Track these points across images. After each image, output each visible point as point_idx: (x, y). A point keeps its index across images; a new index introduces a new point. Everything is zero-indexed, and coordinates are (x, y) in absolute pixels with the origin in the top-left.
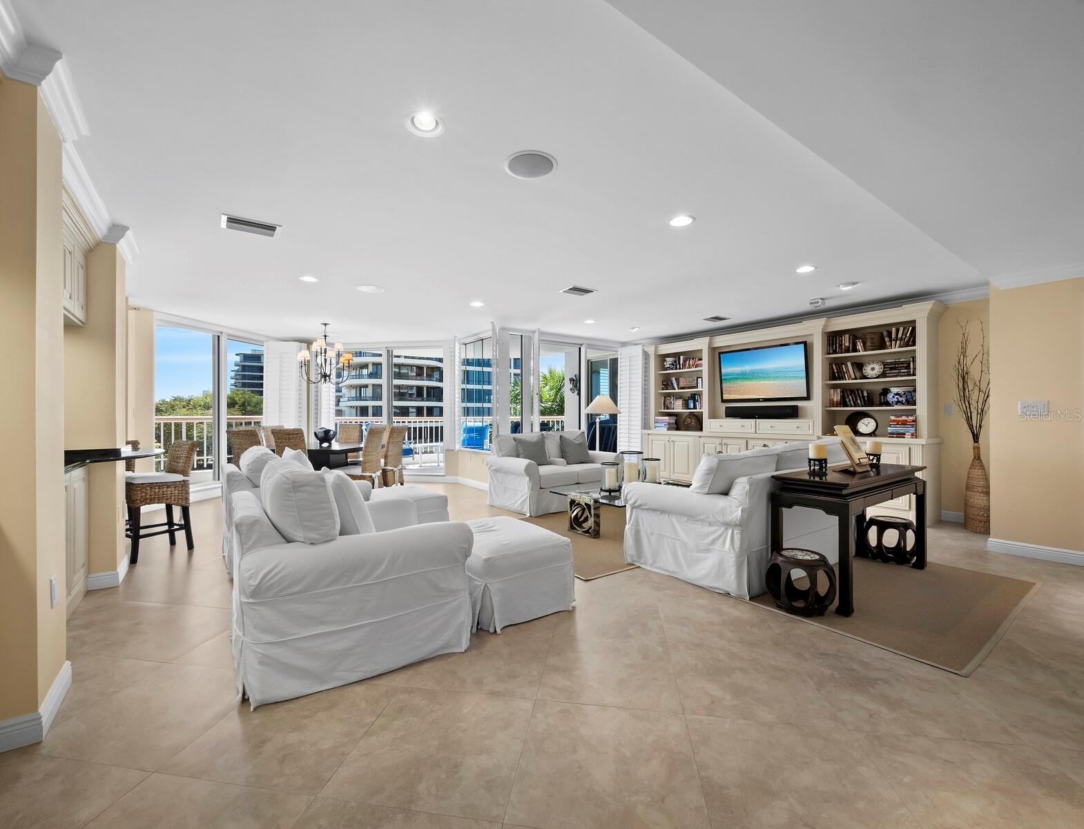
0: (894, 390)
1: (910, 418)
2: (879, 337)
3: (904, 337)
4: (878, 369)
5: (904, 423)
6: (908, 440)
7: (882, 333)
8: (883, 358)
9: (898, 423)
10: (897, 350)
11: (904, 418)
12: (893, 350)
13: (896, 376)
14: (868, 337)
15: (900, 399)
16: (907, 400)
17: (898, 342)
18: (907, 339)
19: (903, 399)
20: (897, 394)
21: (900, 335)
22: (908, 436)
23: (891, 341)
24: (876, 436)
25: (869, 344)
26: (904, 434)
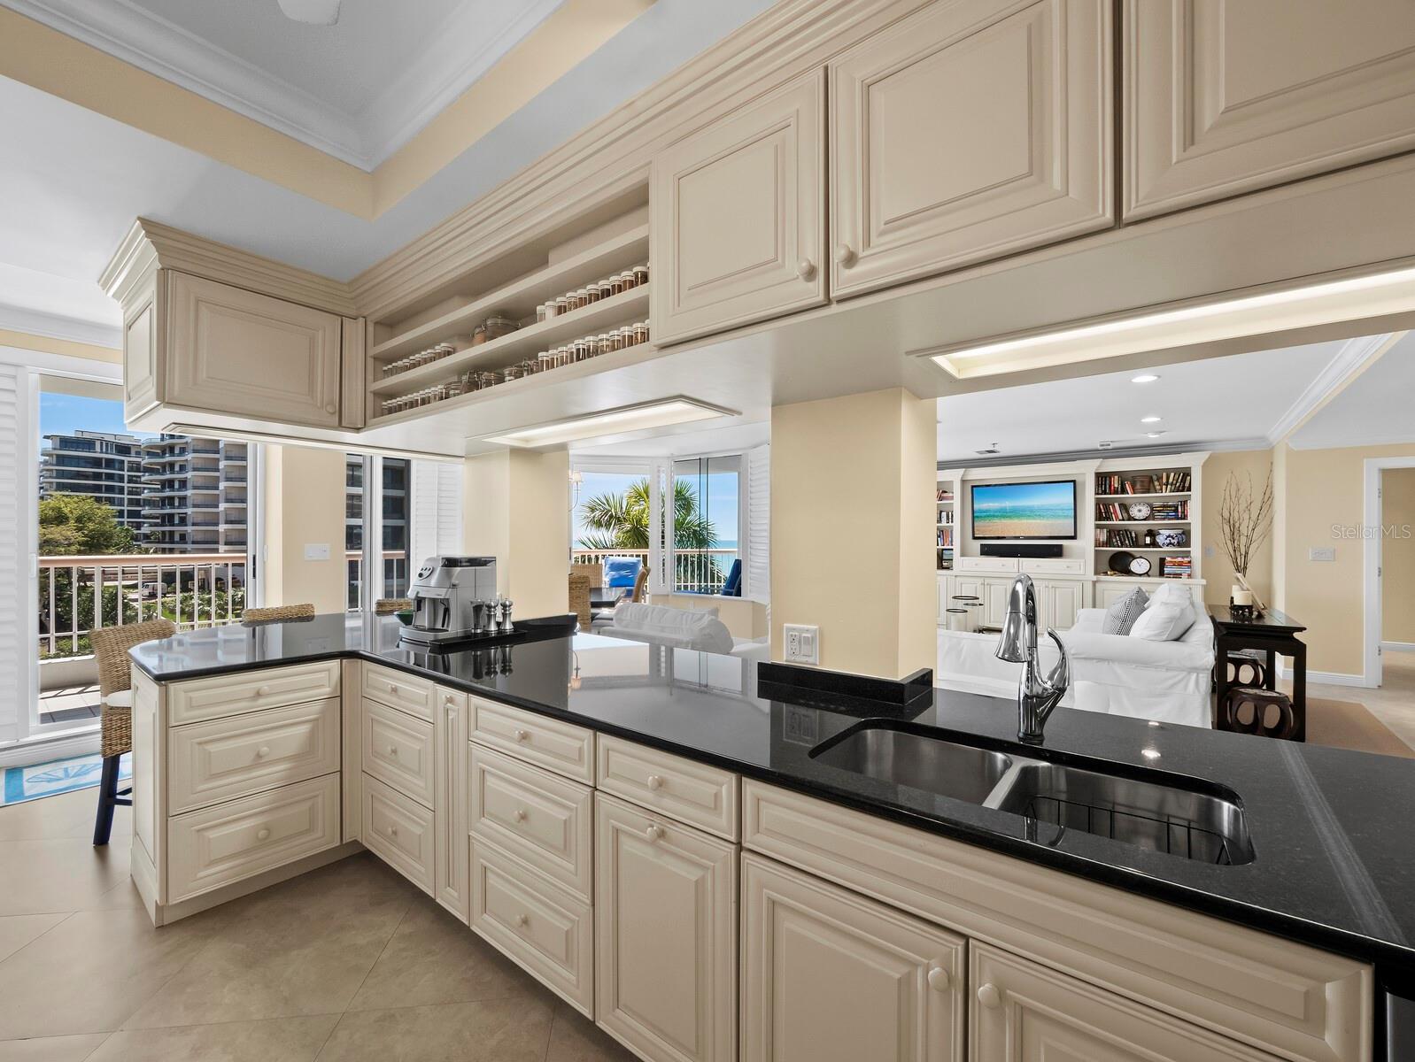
0: (1165, 533)
1: (1186, 559)
2: (1147, 481)
3: (1175, 482)
4: (1145, 511)
5: (1180, 564)
6: (1184, 579)
7: (1152, 477)
8: (1151, 501)
9: (1174, 564)
10: (1168, 494)
11: (1180, 559)
12: (1164, 494)
13: (1164, 519)
14: (1138, 479)
15: (1172, 541)
16: (1178, 542)
17: (1169, 486)
18: (1178, 484)
19: (1175, 541)
20: (1169, 536)
21: (1171, 480)
22: (1184, 576)
23: (1161, 485)
24: (1149, 576)
25: (1138, 486)
26: (1181, 574)
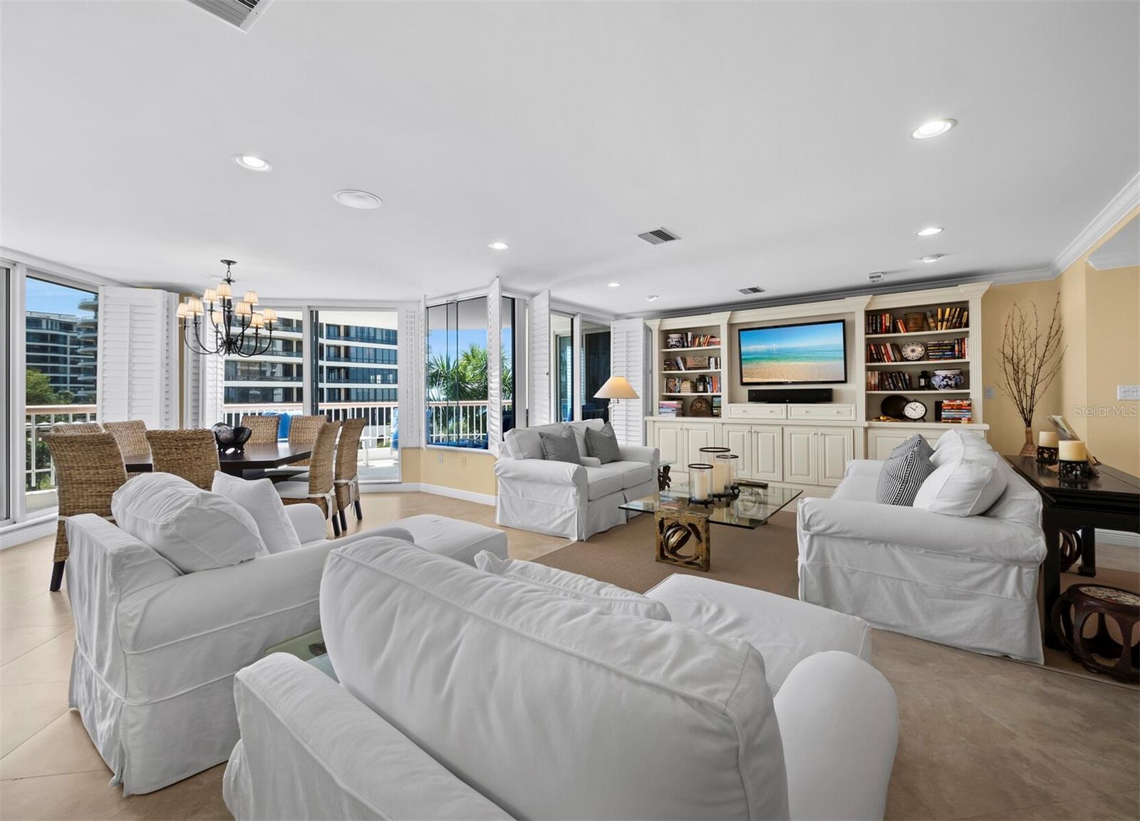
0: (942, 373)
1: (965, 402)
2: (921, 317)
3: (951, 318)
4: (919, 350)
5: (959, 408)
6: (964, 424)
7: (925, 314)
8: (925, 340)
9: (952, 407)
10: (944, 331)
11: (958, 402)
12: (939, 331)
13: (940, 359)
14: (910, 317)
15: (950, 383)
16: (956, 384)
17: (945, 323)
18: (954, 320)
19: (953, 383)
20: (945, 378)
21: (946, 316)
22: (964, 421)
23: (936, 322)
24: (925, 421)
25: (911, 324)
26: (960, 419)
